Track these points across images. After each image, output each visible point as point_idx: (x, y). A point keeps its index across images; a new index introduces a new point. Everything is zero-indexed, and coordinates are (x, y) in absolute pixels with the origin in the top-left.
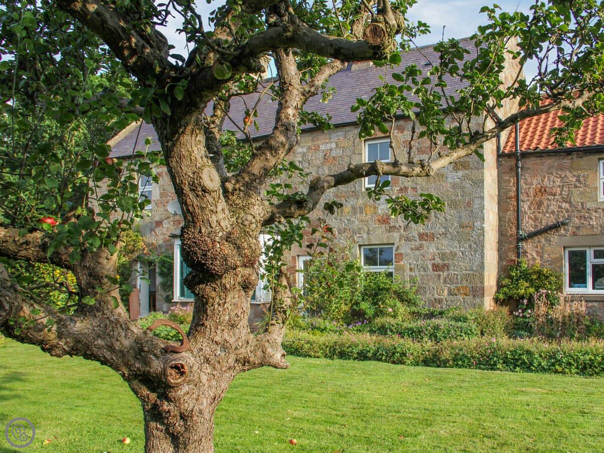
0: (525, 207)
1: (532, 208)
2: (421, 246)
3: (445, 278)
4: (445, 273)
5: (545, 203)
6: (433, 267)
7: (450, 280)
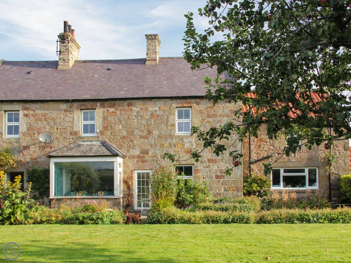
0: (252, 147)
1: (256, 148)
2: (209, 166)
3: (222, 182)
4: (222, 180)
5: (262, 146)
6: (216, 177)
7: (225, 183)
